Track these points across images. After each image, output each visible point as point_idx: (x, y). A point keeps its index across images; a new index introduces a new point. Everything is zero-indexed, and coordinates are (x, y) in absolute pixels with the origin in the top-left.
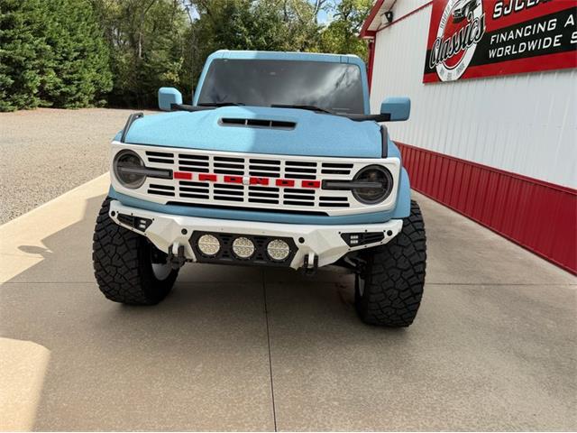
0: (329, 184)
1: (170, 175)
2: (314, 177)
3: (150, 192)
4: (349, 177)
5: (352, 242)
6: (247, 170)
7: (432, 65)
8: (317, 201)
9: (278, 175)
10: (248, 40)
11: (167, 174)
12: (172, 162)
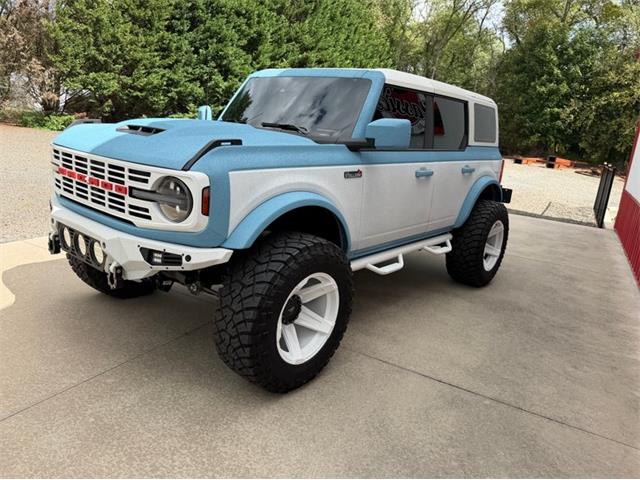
0: (136, 192)
2: (123, 183)
4: (147, 187)
5: (155, 260)
6: (89, 170)
8: (127, 208)
9: (104, 177)
10: (556, 71)
12: (60, 158)
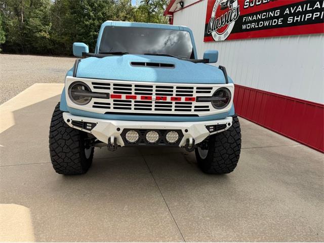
0: (199, 99)
1: (107, 96)
2: (192, 95)
3: (94, 107)
4: (210, 95)
5: (210, 130)
6: (154, 92)
7: (209, 32)
8: (193, 109)
9: (172, 95)
10: (91, 14)
11: (105, 95)
12: (109, 88)
